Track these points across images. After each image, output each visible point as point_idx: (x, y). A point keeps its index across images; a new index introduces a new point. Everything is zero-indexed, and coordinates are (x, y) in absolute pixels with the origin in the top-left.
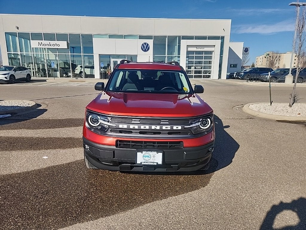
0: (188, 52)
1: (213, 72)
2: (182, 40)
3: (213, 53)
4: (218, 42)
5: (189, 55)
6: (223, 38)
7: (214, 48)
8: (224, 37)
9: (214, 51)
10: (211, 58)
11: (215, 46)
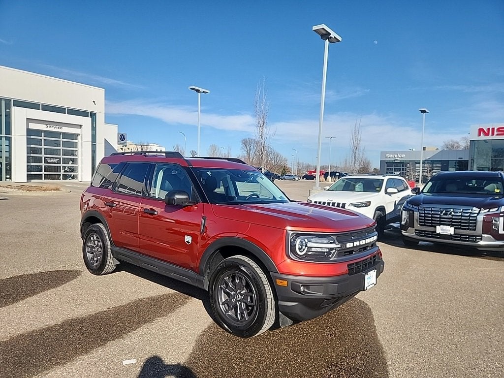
0: (30, 132)
1: (82, 170)
2: (14, 107)
3: (79, 138)
4: (87, 121)
5: (32, 137)
6: (93, 115)
7: (80, 130)
8: (95, 114)
9: (79, 134)
10: (75, 145)
11: (81, 126)
